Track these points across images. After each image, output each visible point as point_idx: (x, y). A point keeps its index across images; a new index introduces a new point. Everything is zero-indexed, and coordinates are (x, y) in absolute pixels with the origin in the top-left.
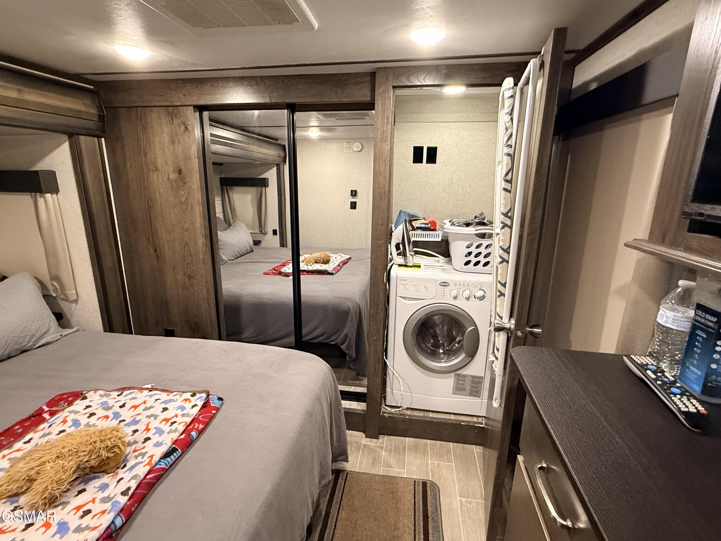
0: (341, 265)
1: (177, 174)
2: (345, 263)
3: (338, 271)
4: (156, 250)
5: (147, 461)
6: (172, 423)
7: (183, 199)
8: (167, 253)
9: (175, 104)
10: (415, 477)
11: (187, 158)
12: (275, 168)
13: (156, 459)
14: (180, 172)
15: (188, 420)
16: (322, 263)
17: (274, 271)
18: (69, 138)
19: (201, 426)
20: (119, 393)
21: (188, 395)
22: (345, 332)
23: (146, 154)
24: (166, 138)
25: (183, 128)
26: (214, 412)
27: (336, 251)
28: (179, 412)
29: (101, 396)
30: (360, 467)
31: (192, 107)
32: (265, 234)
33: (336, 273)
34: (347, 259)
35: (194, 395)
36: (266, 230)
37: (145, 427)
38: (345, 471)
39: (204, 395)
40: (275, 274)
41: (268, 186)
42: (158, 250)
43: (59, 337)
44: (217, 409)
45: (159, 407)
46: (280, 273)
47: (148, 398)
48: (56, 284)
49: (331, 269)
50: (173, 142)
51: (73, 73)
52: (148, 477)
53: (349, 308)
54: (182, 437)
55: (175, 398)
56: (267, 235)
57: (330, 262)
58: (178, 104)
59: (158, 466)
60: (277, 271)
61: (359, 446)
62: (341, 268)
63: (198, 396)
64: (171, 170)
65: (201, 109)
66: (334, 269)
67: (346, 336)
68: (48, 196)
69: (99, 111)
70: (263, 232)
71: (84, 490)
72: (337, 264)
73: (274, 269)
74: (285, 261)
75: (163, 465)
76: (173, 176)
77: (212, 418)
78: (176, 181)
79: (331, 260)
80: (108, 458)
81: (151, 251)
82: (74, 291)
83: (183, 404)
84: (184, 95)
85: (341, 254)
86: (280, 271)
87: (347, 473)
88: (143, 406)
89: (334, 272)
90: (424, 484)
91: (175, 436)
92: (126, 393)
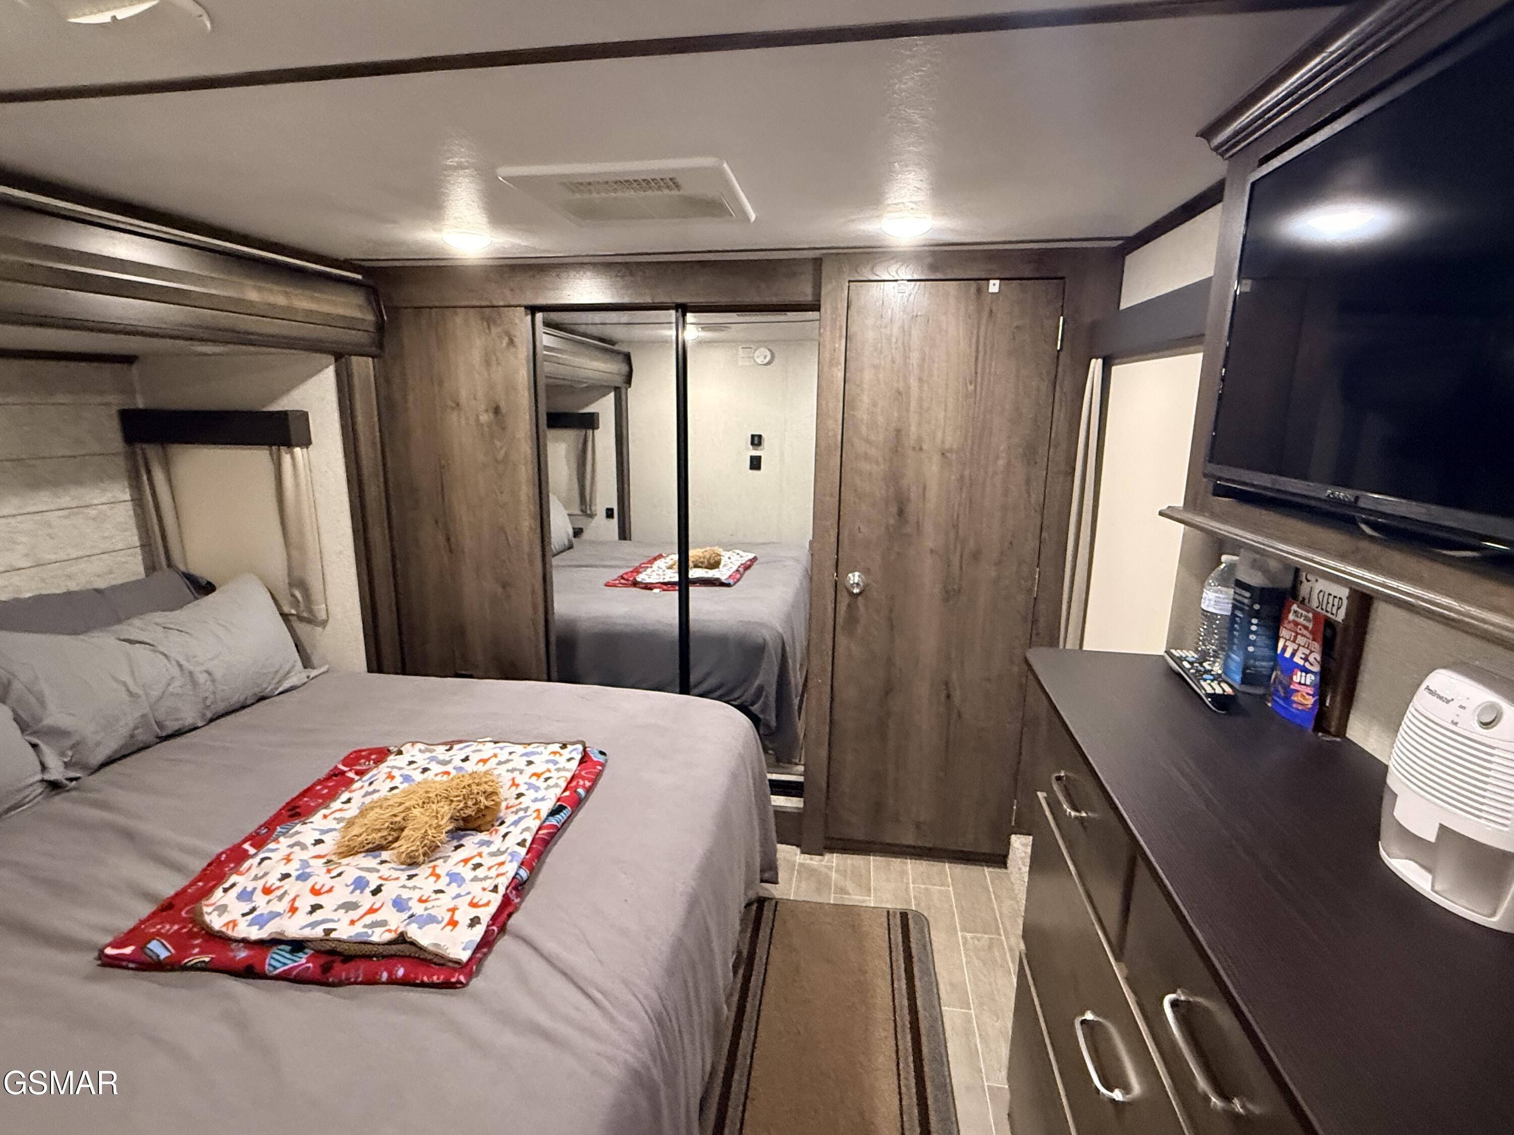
0: (741, 570)
1: (491, 415)
2: (747, 567)
3: (738, 580)
4: (448, 540)
5: (535, 815)
6: (547, 779)
7: (501, 455)
8: (468, 542)
9: (495, 303)
10: (889, 906)
11: (510, 387)
12: (612, 395)
13: (544, 814)
14: (497, 410)
15: (569, 775)
16: (706, 568)
17: (622, 581)
18: (336, 361)
19: (588, 784)
20: (448, 747)
21: (556, 747)
22: (757, 683)
23: (441, 383)
24: (476, 356)
25: (506, 340)
26: (599, 768)
27: (729, 547)
28: (551, 766)
29: (420, 751)
30: (796, 893)
31: (523, 309)
32: (591, 516)
33: (735, 583)
34: (751, 560)
35: (564, 746)
36: (593, 508)
37: (510, 783)
38: (771, 899)
39: (580, 747)
40: (625, 585)
41: (598, 428)
42: (453, 540)
43: (306, 680)
44: (603, 765)
45: (521, 763)
46: (635, 584)
47: (497, 751)
48: (298, 594)
49: (726, 577)
50: (487, 363)
51: (342, 259)
52: (541, 832)
53: (764, 640)
54: (567, 793)
55: (539, 750)
56: (596, 518)
57: (721, 566)
58: (501, 303)
59: (547, 823)
60: (627, 580)
61: (791, 865)
62: (742, 575)
63: (570, 748)
64: (483, 407)
65: (533, 310)
66: (730, 576)
67: (761, 689)
68: (297, 450)
69: (376, 316)
70: (588, 512)
71: (461, 846)
72: (735, 568)
73: (622, 578)
74: (637, 564)
75: (553, 821)
76: (485, 418)
77: (599, 775)
78: (490, 425)
79: (722, 563)
80: (486, 807)
81: (441, 539)
82: (323, 606)
83: (552, 757)
84: (512, 290)
85: (738, 551)
86: (635, 579)
87: (777, 903)
88: (494, 761)
89: (731, 582)
90: (904, 916)
91: (558, 791)
92: (456, 747)
